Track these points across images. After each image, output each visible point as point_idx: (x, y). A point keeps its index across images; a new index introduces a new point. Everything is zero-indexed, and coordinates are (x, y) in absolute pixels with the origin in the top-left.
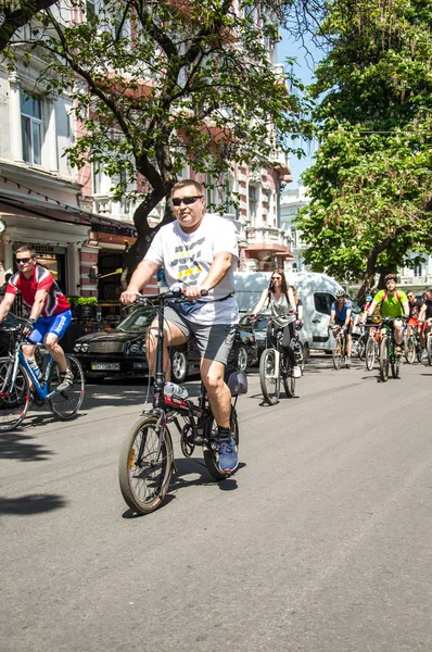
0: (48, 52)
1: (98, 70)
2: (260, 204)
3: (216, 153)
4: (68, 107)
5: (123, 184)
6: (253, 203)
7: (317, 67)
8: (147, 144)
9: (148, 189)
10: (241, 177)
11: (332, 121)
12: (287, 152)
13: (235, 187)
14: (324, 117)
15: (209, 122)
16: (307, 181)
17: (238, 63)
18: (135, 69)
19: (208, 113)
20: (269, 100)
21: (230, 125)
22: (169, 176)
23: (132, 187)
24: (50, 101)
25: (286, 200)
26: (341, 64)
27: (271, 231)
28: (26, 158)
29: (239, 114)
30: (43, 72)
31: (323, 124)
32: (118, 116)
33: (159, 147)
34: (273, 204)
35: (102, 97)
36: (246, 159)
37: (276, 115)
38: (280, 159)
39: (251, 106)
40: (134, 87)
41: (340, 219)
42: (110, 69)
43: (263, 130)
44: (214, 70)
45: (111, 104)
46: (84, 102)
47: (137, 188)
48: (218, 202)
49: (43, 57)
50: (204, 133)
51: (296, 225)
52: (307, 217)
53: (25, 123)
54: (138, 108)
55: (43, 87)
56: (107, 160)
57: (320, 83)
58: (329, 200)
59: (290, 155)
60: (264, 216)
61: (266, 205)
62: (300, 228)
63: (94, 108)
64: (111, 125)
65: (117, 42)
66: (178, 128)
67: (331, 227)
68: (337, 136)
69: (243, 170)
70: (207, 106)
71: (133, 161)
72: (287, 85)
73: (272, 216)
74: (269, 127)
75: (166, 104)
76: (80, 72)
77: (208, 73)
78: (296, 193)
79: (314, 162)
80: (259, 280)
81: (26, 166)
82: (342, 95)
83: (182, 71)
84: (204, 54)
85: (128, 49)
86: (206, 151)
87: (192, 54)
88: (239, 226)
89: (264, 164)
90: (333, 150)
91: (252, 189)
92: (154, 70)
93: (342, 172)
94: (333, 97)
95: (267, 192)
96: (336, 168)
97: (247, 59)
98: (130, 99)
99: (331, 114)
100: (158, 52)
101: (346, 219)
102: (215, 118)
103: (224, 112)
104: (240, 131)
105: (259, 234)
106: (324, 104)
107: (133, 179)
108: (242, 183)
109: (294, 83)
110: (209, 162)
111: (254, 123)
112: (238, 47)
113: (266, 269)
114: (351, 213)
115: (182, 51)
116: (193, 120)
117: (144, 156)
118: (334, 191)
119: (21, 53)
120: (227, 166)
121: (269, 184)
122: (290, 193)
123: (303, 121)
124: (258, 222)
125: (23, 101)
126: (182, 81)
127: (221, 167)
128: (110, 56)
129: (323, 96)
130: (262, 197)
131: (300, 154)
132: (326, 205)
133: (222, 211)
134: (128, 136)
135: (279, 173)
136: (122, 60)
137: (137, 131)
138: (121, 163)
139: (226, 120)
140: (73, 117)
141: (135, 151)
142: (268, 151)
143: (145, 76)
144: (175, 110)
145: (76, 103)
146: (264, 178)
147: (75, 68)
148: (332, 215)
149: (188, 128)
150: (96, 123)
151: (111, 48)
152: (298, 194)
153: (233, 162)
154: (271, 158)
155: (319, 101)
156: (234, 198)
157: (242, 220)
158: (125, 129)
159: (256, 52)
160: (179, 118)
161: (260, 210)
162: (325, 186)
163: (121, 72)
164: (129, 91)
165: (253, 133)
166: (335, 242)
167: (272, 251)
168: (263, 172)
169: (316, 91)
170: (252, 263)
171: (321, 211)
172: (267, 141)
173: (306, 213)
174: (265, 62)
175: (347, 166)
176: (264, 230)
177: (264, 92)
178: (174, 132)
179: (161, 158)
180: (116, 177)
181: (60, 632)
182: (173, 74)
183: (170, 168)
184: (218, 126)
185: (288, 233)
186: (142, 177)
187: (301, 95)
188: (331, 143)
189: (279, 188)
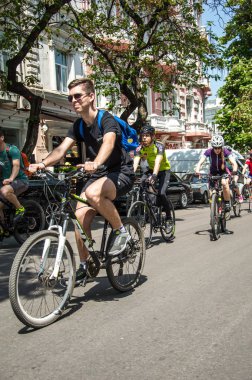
0: (70, 28)
1: (98, 36)
2: (193, 109)
3: (166, 81)
4: (81, 58)
5: (113, 101)
6: (189, 109)
7: (226, 26)
8: (127, 77)
9: (128, 103)
10: (181, 94)
11: (235, 58)
12: (208, 78)
13: (178, 100)
14: (230, 56)
15: (162, 63)
16: (221, 95)
17: (179, 27)
18: (119, 34)
19: (161, 57)
20: (197, 48)
21: (175, 64)
22: (139, 95)
23: (119, 102)
24: (71, 55)
25: (208, 106)
26: (240, 24)
27: (200, 125)
28: (58, 88)
29: (180, 57)
30: (67, 39)
31: (230, 59)
32: (110, 62)
33: (133, 79)
34: (200, 109)
35: (100, 51)
36: (184, 83)
37: (201, 56)
38: (205, 82)
39: (186, 52)
40: (118, 44)
41: (241, 116)
42: (105, 35)
43: (194, 65)
44: (164, 32)
45: (105, 55)
46: (90, 55)
47: (121, 103)
48: (168, 109)
49: (67, 30)
50: (160, 69)
51: (215, 121)
52: (221, 116)
53: (58, 68)
54: (121, 57)
55: (67, 48)
56: (104, 87)
57: (228, 35)
58: (234, 105)
59: (210, 79)
60: (196, 117)
61: (196, 110)
62: (217, 123)
63: (96, 58)
64: (106, 67)
65: (108, 19)
66: (144, 67)
67: (236, 121)
68: (239, 66)
69: (183, 90)
70: (160, 53)
71: (119, 87)
72: (208, 38)
73: (200, 116)
74: (197, 64)
75: (137, 53)
76: (88, 38)
77: (161, 34)
78: (214, 102)
79: (225, 83)
80: (193, 153)
81: (58, 93)
82: (241, 42)
83: (146, 34)
84: (159, 23)
85: (115, 23)
86: (161, 79)
87: (152, 23)
88: (181, 122)
89: (195, 86)
90: (236, 75)
91: (188, 101)
92: (130, 34)
93: (242, 88)
94: (236, 44)
95: (197, 102)
96: (238, 86)
97: (184, 24)
98: (116, 51)
99: (235, 54)
100: (132, 24)
101: (244, 115)
102: (166, 60)
103: (171, 57)
104: (180, 67)
105: (192, 127)
106: (229, 49)
107: (119, 98)
108: (182, 97)
109: (212, 36)
110: (162, 86)
111: (189, 62)
112: (179, 18)
113: (197, 147)
114: (247, 112)
115: (146, 22)
116: (153, 62)
117: (125, 84)
118: (237, 100)
119: (54, 29)
120: (173, 88)
121: (198, 97)
122: (210, 102)
123: (217, 59)
124: (192, 120)
125: (57, 56)
126: (146, 39)
127: (169, 89)
128: (104, 27)
129: (230, 43)
130: (194, 105)
131: (217, 78)
132: (232, 108)
133: (171, 113)
134: (116, 73)
135: (204, 91)
136: (111, 29)
137: (121, 70)
138: (112, 89)
139: (171, 61)
140: (84, 64)
141: (119, 81)
142: (197, 78)
143: (124, 38)
144: (142, 57)
145: (86, 56)
146: (195, 94)
147: (85, 36)
148: (236, 114)
149: (150, 66)
150: (97, 67)
151: (105, 23)
152: (216, 102)
153: (176, 86)
154: (199, 82)
155: (227, 46)
156: (178, 106)
157: (182, 119)
158: (114, 69)
159: (190, 19)
160: (144, 61)
161: (193, 113)
162: (232, 97)
163: (111, 36)
164: (115, 47)
165: (188, 68)
166: (238, 130)
167: (200, 137)
168: (195, 90)
169: (225, 41)
170: (189, 144)
171: (230, 111)
172: (197, 72)
173: (220, 113)
174: (195, 25)
175: (245, 84)
176: (195, 125)
177: (194, 43)
178: (142, 70)
179: (135, 85)
180: (110, 97)
181: (83, 354)
182: (141, 36)
183: (140, 90)
184: (168, 64)
185: (210, 125)
186: (124, 96)
187: (216, 43)
188: (235, 71)
189: (204, 99)
